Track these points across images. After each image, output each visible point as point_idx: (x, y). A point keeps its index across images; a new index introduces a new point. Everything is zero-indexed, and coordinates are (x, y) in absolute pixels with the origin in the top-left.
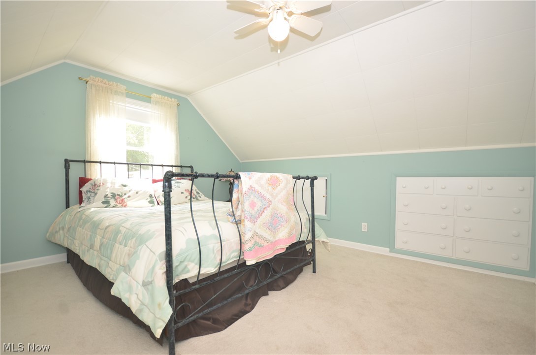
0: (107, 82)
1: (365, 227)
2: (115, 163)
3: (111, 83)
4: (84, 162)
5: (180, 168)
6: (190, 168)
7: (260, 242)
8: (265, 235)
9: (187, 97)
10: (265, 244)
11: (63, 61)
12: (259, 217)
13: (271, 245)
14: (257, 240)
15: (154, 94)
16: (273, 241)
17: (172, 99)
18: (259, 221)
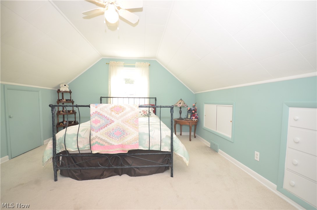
0: (116, 62)
1: (257, 156)
2: (118, 98)
3: (118, 62)
4: (107, 97)
5: (149, 99)
6: (155, 99)
7: (101, 142)
8: (106, 139)
9: (155, 60)
10: (106, 145)
11: (101, 58)
12: (102, 129)
13: (112, 146)
14: (99, 141)
15: (137, 63)
16: (115, 145)
17: (146, 63)
18: (101, 131)
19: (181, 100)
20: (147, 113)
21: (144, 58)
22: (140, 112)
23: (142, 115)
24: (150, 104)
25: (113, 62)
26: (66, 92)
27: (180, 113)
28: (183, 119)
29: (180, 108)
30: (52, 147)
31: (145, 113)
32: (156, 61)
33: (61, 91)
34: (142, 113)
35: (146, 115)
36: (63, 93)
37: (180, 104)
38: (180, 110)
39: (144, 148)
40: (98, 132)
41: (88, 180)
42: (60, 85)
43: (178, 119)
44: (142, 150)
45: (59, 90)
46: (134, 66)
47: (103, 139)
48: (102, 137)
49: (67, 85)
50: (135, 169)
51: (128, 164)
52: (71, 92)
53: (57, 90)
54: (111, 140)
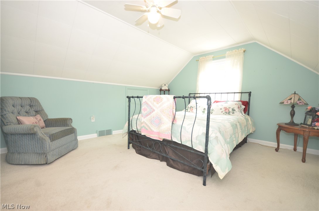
3: (206, 57)
5: (240, 94)
6: (248, 94)
7: (147, 127)
8: (149, 125)
9: (255, 41)
10: (149, 130)
11: (193, 56)
12: (147, 116)
13: (152, 132)
14: (145, 126)
15: (227, 52)
16: (154, 131)
17: (240, 49)
18: (147, 117)
19: (295, 93)
20: (229, 111)
21: (238, 44)
22: (221, 109)
23: (222, 112)
24: (242, 100)
25: (202, 58)
26: (166, 90)
27: (293, 114)
28: (297, 125)
29: (293, 106)
30: (128, 125)
31: (227, 111)
32: (255, 43)
33: (163, 90)
34: (223, 110)
35: (227, 112)
36: (164, 91)
37: (289, 101)
38: (291, 109)
39: (178, 141)
40: (145, 118)
41: (141, 156)
42: (162, 85)
43: (286, 124)
44: (177, 142)
45: (161, 89)
46: (224, 57)
47: (148, 124)
48: (147, 123)
49: (166, 85)
50: (170, 160)
51: (166, 153)
52: (170, 90)
53: (160, 89)
54: (152, 126)
